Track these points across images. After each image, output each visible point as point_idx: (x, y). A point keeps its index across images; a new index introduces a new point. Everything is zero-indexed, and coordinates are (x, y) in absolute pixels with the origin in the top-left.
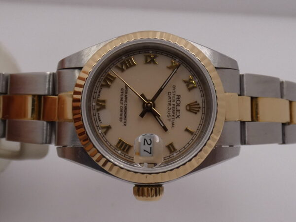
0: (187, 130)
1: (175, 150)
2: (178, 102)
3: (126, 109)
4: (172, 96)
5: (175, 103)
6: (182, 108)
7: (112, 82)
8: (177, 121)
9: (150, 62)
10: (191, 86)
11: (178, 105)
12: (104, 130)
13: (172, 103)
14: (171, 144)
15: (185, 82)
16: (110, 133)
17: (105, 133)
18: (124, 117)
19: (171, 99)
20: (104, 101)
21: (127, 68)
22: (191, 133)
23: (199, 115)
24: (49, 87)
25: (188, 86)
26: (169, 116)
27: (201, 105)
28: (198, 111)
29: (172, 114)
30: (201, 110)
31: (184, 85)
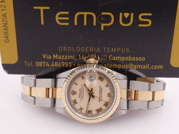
0: (77, 84)
1: (82, 77)
2: (80, 95)
3: (100, 93)
4: (82, 97)
5: (81, 95)
6: (78, 93)
7: (105, 104)
8: (80, 88)
9: (90, 111)
10: (74, 101)
11: (80, 94)
12: (108, 85)
13: (82, 95)
14: (83, 79)
15: (77, 103)
16: (106, 84)
17: (108, 84)
18: (101, 90)
19: (82, 96)
20: (108, 96)
21: (99, 109)
22: (75, 83)
23: (72, 90)
24: (130, 103)
25: (76, 101)
26: (84, 89)
27: (71, 94)
28: (72, 91)
29: (82, 90)
30: (71, 92)
31: (77, 102)
